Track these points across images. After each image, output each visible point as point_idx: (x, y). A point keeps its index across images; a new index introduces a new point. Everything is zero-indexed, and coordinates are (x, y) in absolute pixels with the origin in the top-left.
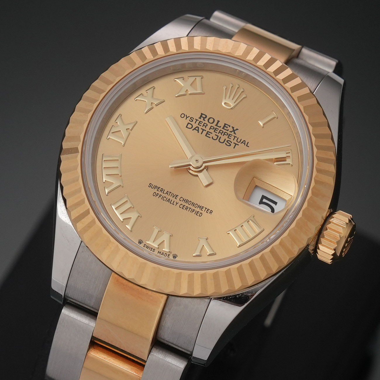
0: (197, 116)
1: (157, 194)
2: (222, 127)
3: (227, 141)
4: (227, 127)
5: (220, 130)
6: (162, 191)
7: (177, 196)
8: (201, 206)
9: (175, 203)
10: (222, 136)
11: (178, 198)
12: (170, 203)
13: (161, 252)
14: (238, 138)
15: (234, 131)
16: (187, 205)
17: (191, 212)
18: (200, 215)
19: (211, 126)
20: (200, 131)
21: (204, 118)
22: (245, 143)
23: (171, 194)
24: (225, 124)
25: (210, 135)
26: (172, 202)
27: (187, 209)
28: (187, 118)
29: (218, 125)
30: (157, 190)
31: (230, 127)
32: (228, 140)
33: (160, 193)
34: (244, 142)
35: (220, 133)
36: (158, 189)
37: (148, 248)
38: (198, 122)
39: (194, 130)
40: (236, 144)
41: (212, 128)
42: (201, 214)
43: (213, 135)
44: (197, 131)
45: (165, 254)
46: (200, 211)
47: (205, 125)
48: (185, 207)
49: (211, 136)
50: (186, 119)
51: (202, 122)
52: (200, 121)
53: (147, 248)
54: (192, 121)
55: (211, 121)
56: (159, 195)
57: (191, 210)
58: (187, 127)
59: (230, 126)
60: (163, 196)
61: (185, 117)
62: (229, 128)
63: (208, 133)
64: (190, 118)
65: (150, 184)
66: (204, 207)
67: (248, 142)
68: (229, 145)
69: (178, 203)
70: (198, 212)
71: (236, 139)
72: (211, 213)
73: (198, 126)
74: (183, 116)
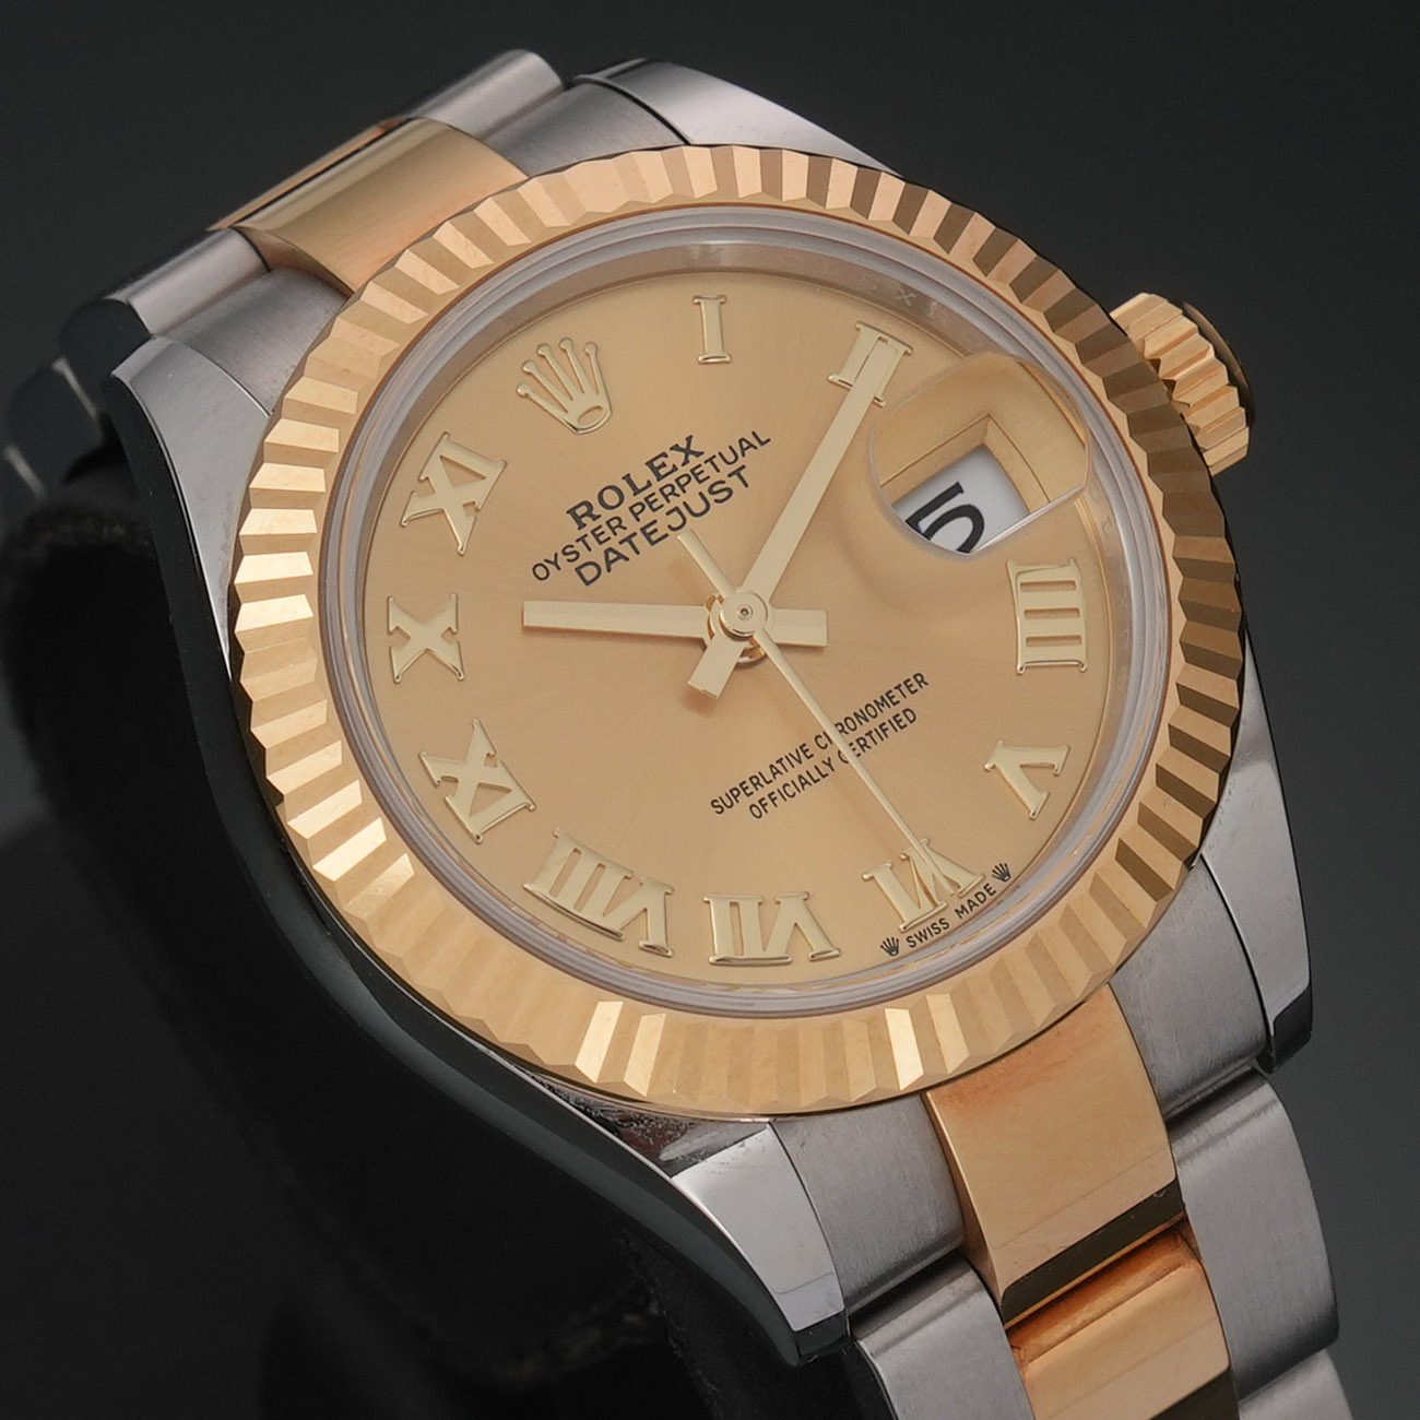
0: (571, 531)
1: (760, 801)
2: (653, 478)
3: (711, 491)
4: (664, 465)
5: (661, 490)
6: (758, 783)
7: (805, 748)
8: (882, 697)
9: (824, 769)
10: (684, 497)
11: (812, 748)
12: (815, 782)
13: (962, 907)
14: (720, 454)
15: (688, 451)
16: (851, 737)
17: (882, 739)
18: (912, 719)
19: (631, 509)
20: (625, 549)
21: (589, 513)
22: (751, 445)
23: (785, 761)
24: (650, 464)
25: (656, 530)
26: (816, 776)
27: (865, 744)
28: (555, 563)
29: (639, 487)
30: (748, 795)
31: (666, 456)
32: (708, 487)
33: (763, 792)
34: (745, 445)
35: (670, 497)
36: (744, 790)
37: (926, 938)
38: (591, 540)
39: (612, 566)
40: (737, 472)
41: (636, 510)
42: (908, 713)
44: (621, 561)
45: (976, 896)
46: (898, 709)
47: (614, 523)
48: (856, 745)
49: (662, 529)
50: (559, 568)
51: (600, 527)
52: (593, 532)
53: (923, 939)
54: (577, 553)
55: (611, 498)
56: (768, 800)
57: (874, 734)
58: (588, 583)
59: (664, 455)
60: (779, 791)
61: (551, 568)
62: (669, 462)
63: (648, 530)
64: (560, 555)
65: (716, 804)
66: (891, 691)
67: (754, 433)
68: (726, 494)
69: (829, 759)
70: (894, 718)
71: (718, 460)
72: (922, 680)
73: (606, 546)
74: (543, 570)
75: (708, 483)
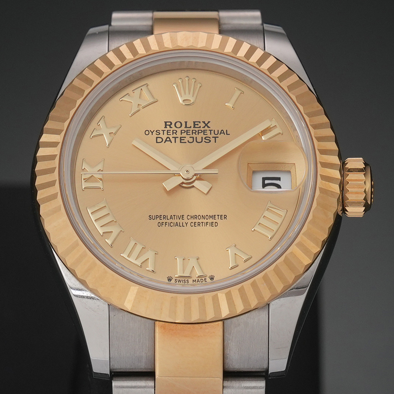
0: (162, 127)
1: (162, 223)
2: (192, 126)
3: (205, 138)
4: (198, 125)
5: (192, 131)
6: (165, 218)
7: (183, 216)
8: (212, 216)
9: (184, 224)
10: (197, 136)
11: (185, 217)
12: (180, 226)
13: (195, 280)
14: (214, 130)
15: (206, 125)
16: (197, 221)
17: (205, 226)
18: (216, 225)
19: (181, 131)
20: (173, 140)
21: (170, 125)
22: (224, 133)
24: (194, 122)
25: (184, 140)
26: (181, 225)
27: (199, 225)
28: (152, 133)
29: (187, 127)
30: (160, 219)
31: (200, 123)
32: (205, 137)
34: (222, 132)
35: (194, 134)
36: (160, 217)
37: (180, 282)
38: (166, 132)
39: (166, 142)
40: (215, 138)
41: (183, 132)
42: (216, 223)
43: (188, 138)
44: (170, 142)
45: (201, 279)
46: (214, 221)
47: (175, 132)
48: (197, 223)
49: (186, 140)
50: (152, 134)
51: (170, 130)
53: (179, 282)
54: (160, 134)
55: (178, 125)
56: (164, 224)
57: (203, 224)
58: (157, 142)
59: (200, 122)
60: (169, 223)
61: (150, 133)
62: (200, 125)
63: (182, 139)
64: (155, 131)
65: (150, 216)
66: (215, 215)
67: (227, 130)
68: (209, 141)
69: (187, 223)
70: (212, 222)
71: (212, 132)
72: (226, 218)
73: (168, 136)
74: (148, 132)
75: (205, 136)
